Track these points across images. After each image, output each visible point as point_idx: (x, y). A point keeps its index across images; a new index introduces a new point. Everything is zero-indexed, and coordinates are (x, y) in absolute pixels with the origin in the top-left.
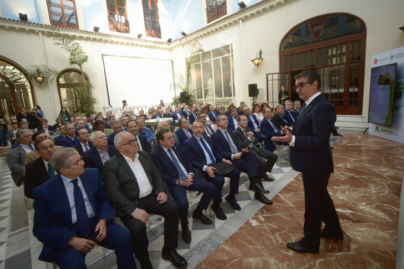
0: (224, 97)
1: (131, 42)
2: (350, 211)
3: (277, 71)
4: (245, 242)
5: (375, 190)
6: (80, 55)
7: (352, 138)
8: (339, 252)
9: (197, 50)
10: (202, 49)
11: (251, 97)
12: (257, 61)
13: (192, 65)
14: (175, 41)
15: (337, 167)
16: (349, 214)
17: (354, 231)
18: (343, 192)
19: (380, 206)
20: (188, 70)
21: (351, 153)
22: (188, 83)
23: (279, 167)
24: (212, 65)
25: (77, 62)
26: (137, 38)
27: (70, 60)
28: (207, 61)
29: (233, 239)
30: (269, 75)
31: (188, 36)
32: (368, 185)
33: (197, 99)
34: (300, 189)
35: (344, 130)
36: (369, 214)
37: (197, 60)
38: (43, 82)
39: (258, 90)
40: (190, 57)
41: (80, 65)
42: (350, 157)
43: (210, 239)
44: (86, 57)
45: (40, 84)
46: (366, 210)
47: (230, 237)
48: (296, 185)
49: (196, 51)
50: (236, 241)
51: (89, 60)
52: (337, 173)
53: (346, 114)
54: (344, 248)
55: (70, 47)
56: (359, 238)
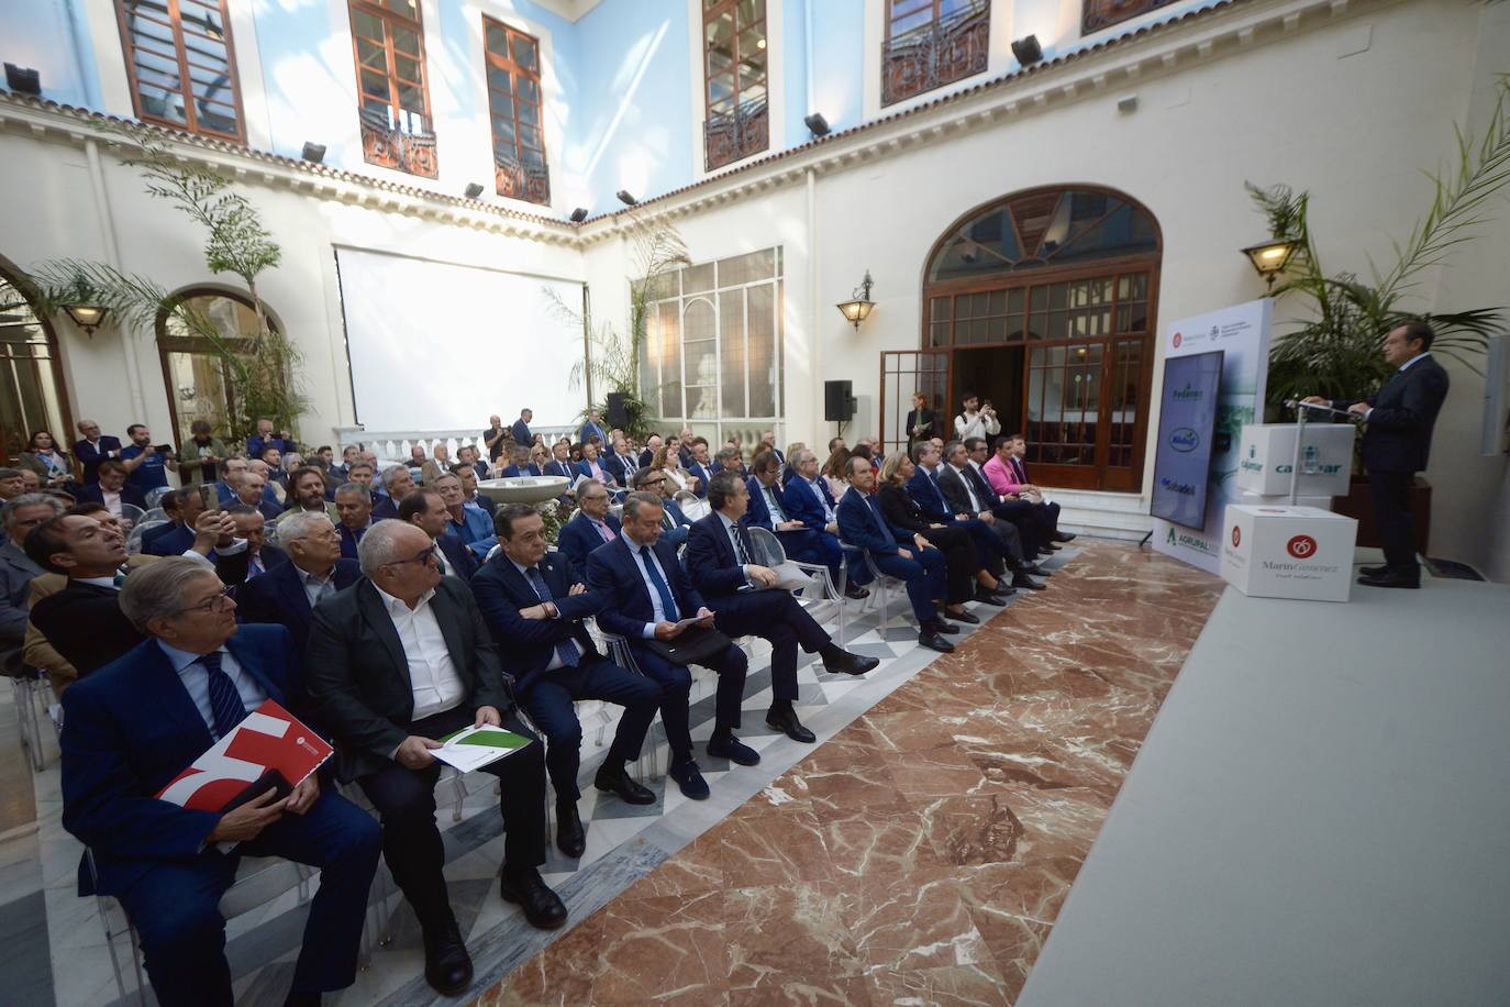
0: (751, 416)
1: (441, 209)
2: (1040, 760)
3: (914, 343)
4: (739, 849)
5: (1120, 704)
6: (251, 240)
7: (1104, 560)
8: (983, 863)
9: (669, 258)
10: (686, 254)
11: (832, 422)
12: (854, 310)
13: (653, 306)
14: (597, 219)
15: (1042, 641)
16: (1037, 768)
17: (1038, 809)
18: (1039, 709)
19: (1122, 744)
20: (638, 321)
21: (1089, 603)
22: (636, 363)
23: (883, 641)
24: (717, 309)
25: (237, 263)
26: (465, 199)
27: (210, 254)
28: (698, 294)
29: (708, 843)
30: (888, 357)
31: (640, 206)
32: (1107, 691)
33: (661, 418)
34: (927, 702)
35: (1090, 536)
36: (1086, 765)
37: (668, 290)
38: (101, 325)
39: (855, 399)
40: (645, 276)
41: (249, 277)
42: (1084, 613)
43: (641, 842)
44: (274, 249)
45: (90, 332)
46: (1082, 755)
47: (703, 838)
48: (920, 691)
49: (667, 261)
50: (715, 847)
51: (282, 262)
52: (1038, 659)
53: (1101, 489)
54: (999, 853)
55: (210, 207)
56: (1043, 828)
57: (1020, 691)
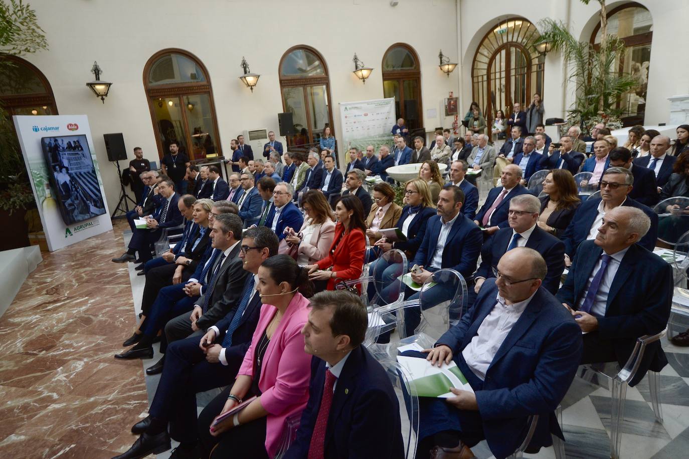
57: (75, 322)
